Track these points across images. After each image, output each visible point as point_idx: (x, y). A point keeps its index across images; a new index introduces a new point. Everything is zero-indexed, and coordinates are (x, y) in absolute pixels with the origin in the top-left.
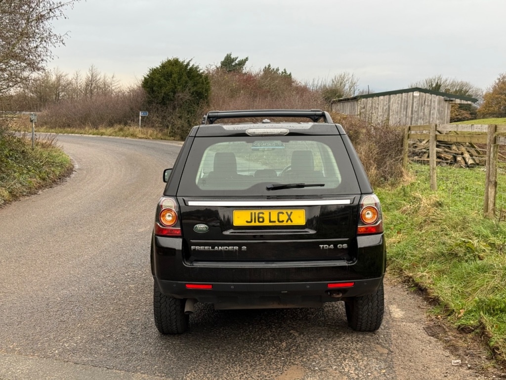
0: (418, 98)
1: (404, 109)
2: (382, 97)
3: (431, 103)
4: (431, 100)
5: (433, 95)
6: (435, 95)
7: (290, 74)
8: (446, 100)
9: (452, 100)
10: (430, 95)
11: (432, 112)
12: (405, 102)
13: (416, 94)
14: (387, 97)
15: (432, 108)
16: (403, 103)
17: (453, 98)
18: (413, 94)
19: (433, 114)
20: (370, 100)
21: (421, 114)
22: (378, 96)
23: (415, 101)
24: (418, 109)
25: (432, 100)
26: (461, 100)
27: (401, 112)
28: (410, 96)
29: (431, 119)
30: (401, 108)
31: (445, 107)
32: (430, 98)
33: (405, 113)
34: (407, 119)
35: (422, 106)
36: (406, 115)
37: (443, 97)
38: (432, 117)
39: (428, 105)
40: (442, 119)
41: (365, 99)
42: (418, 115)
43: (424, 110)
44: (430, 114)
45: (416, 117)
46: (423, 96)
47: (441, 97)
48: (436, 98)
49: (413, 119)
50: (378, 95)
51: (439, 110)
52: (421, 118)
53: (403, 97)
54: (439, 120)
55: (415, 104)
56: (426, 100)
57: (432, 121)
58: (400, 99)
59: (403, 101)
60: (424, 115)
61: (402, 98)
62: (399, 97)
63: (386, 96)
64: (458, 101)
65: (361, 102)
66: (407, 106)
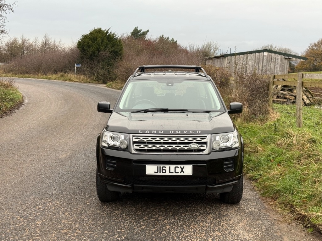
0: (267, 57)
1: (257, 64)
2: (242, 56)
3: (275, 60)
5: (277, 55)
6: (279, 55)
7: (176, 41)
8: (286, 58)
9: (290, 58)
10: (275, 55)
11: (276, 66)
12: (257, 59)
13: (266, 54)
14: (246, 55)
15: (276, 64)
16: (256, 60)
17: (291, 57)
18: (263, 54)
19: (277, 68)
20: (233, 57)
21: (269, 68)
23: (264, 58)
24: (267, 64)
25: (276, 58)
26: (296, 58)
27: (255, 66)
28: (261, 55)
29: (276, 71)
30: (255, 63)
31: (285, 63)
32: (275, 57)
34: (259, 71)
35: (269, 62)
36: (258, 68)
37: (284, 56)
38: (276, 70)
39: (273, 62)
40: (283, 71)
41: (230, 57)
43: (271, 65)
44: (275, 68)
45: (265, 69)
46: (270, 55)
47: (282, 56)
48: (279, 57)
49: (263, 71)
50: (239, 54)
51: (281, 65)
52: (268, 71)
53: (257, 56)
54: (280, 72)
55: (264, 61)
56: (272, 58)
57: (276, 73)
58: (254, 57)
59: (256, 58)
60: (271, 68)
61: (256, 56)
62: (253, 56)
64: (294, 59)
65: (227, 59)
66: (259, 62)
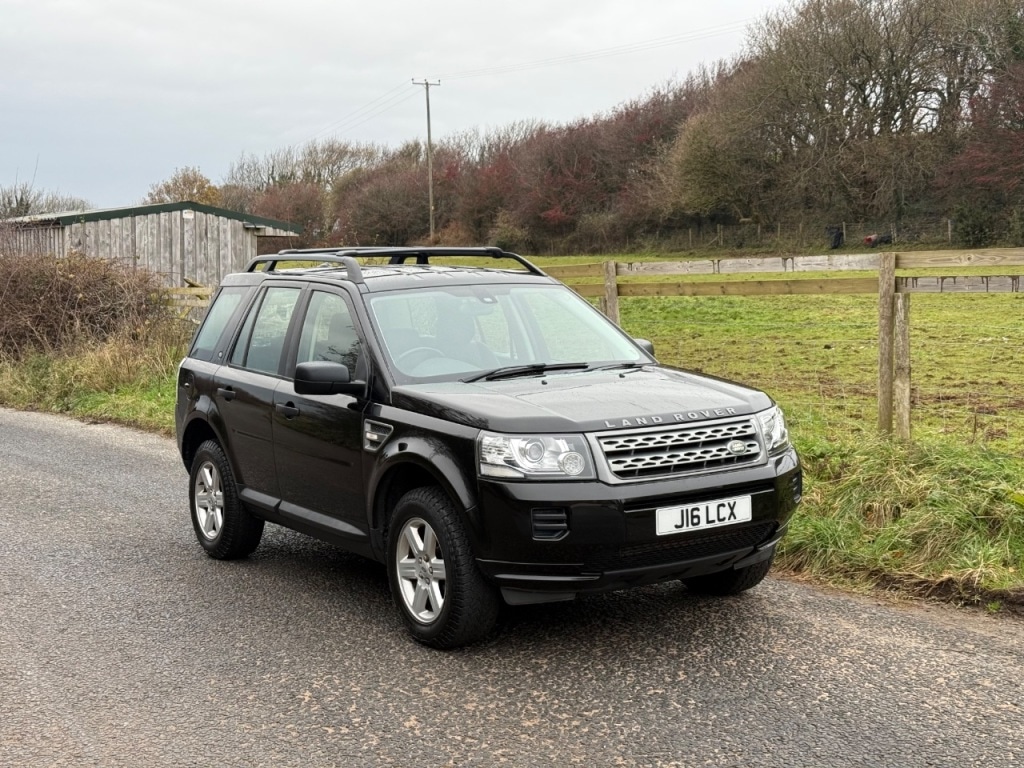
0: (193, 223)
1: (165, 246)
2: (116, 221)
3: (218, 235)
4: (218, 227)
5: (221, 218)
6: (226, 219)
8: (247, 229)
9: (258, 229)
10: (216, 218)
11: (222, 252)
12: (165, 231)
13: (188, 215)
14: (127, 220)
15: (222, 245)
16: (162, 234)
17: (260, 223)
18: (181, 214)
19: (224, 257)
20: (90, 226)
21: (201, 257)
22: (109, 219)
23: (186, 229)
24: (195, 247)
25: (221, 228)
26: (275, 228)
27: (159, 253)
28: (175, 220)
30: (159, 244)
31: (246, 242)
32: (216, 223)
33: (167, 255)
34: (174, 268)
35: (201, 240)
36: (171, 260)
37: (241, 223)
38: (224, 264)
39: (213, 239)
40: (242, 268)
41: (79, 225)
42: (195, 259)
43: (206, 248)
44: (218, 257)
45: (191, 263)
46: (201, 221)
47: (237, 222)
48: (227, 225)
49: (186, 268)
50: (108, 216)
51: (234, 249)
52: (201, 267)
53: (162, 221)
54: (236, 269)
55: (186, 236)
56: (209, 228)
57: (224, 271)
58: (156, 225)
59: (162, 229)
60: (207, 259)
61: (159, 223)
62: (152, 221)
63: (125, 219)
64: (270, 231)
65: (70, 231)
66: (171, 240)
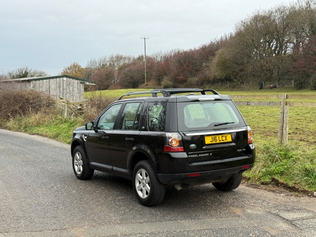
0: (66, 81)
1: (58, 87)
2: (45, 80)
3: (73, 84)
6: (75, 80)
8: (81, 83)
9: (84, 83)
11: (74, 89)
12: (58, 83)
13: (65, 79)
14: (48, 80)
15: (74, 87)
16: (57, 84)
17: (85, 81)
18: (63, 79)
19: (75, 91)
21: (68, 91)
22: (43, 80)
23: (64, 83)
24: (67, 88)
25: (74, 83)
27: (56, 89)
28: (61, 80)
29: (74, 94)
30: (56, 87)
31: (81, 86)
32: (73, 81)
35: (68, 86)
36: (60, 91)
39: (71, 86)
40: (80, 94)
42: (66, 91)
43: (70, 88)
44: (73, 91)
46: (68, 80)
47: (78, 81)
48: (76, 82)
51: (78, 88)
52: (68, 93)
53: (58, 81)
54: (78, 94)
55: (64, 85)
56: (71, 82)
57: (75, 94)
58: (56, 82)
59: (57, 83)
60: (70, 91)
61: (57, 81)
62: (55, 80)
64: (88, 83)
65: (32, 83)
66: (60, 86)
